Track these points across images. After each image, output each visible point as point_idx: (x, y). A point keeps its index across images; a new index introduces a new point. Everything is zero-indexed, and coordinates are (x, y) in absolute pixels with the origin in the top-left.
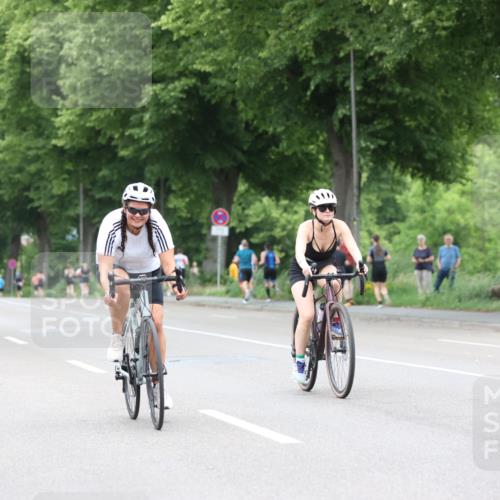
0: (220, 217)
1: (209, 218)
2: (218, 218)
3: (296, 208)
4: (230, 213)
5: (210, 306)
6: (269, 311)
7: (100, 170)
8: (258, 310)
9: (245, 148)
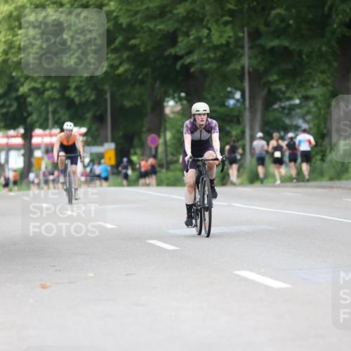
7: (273, 8)
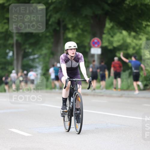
0: (96, 43)
1: (89, 44)
2: (95, 44)
3: (140, 37)
4: (102, 41)
5: (91, 95)
6: (126, 97)
8: (119, 97)
9: (109, 2)
